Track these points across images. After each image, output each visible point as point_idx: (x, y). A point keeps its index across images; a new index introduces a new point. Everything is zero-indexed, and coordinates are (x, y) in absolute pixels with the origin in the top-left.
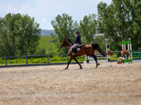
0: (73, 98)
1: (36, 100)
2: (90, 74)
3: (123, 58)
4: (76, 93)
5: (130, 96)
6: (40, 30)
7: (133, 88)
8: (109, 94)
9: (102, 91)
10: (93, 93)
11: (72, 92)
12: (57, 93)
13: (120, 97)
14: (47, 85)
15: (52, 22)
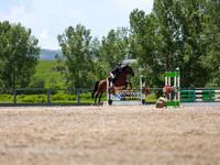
0: (87, 156)
1: (30, 157)
2: (114, 122)
3: (166, 100)
4: (92, 148)
5: (176, 156)
6: (39, 49)
7: (181, 145)
8: (143, 153)
9: (131, 148)
10: (119, 149)
11: (86, 147)
12: (62, 148)
13: (161, 158)
14: (47, 136)
15: (60, 38)
